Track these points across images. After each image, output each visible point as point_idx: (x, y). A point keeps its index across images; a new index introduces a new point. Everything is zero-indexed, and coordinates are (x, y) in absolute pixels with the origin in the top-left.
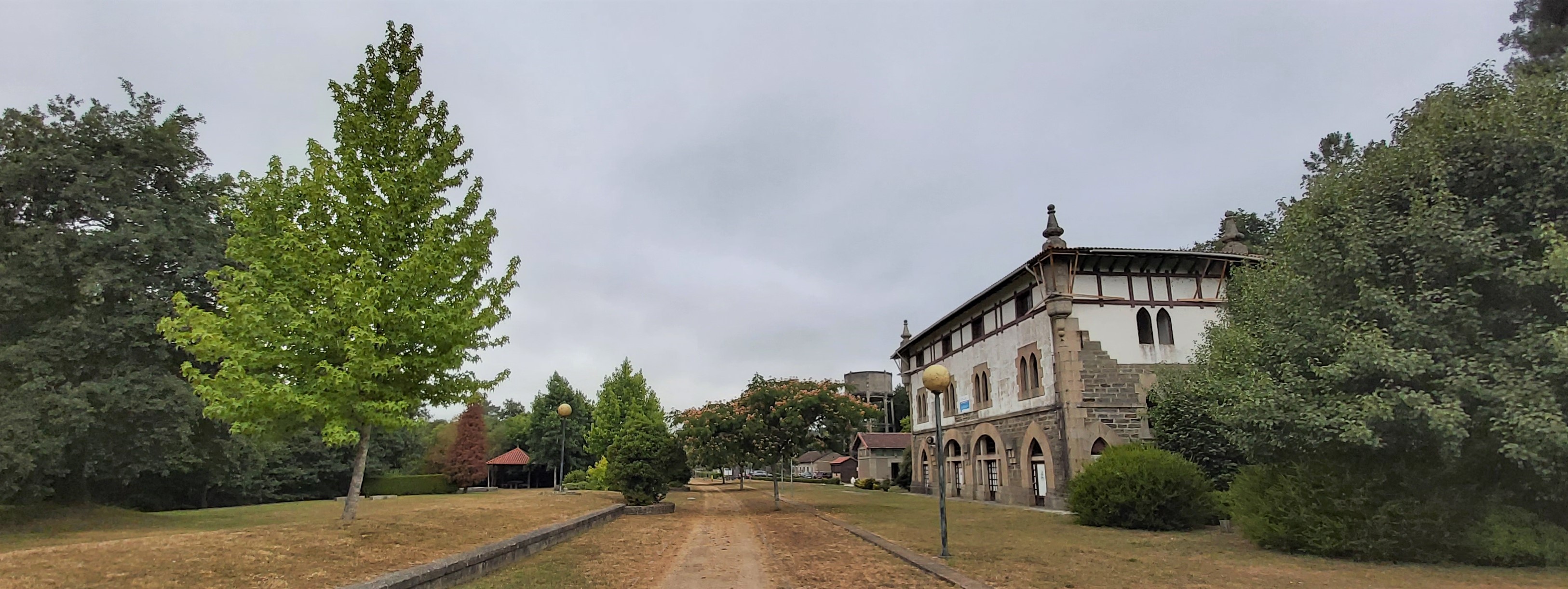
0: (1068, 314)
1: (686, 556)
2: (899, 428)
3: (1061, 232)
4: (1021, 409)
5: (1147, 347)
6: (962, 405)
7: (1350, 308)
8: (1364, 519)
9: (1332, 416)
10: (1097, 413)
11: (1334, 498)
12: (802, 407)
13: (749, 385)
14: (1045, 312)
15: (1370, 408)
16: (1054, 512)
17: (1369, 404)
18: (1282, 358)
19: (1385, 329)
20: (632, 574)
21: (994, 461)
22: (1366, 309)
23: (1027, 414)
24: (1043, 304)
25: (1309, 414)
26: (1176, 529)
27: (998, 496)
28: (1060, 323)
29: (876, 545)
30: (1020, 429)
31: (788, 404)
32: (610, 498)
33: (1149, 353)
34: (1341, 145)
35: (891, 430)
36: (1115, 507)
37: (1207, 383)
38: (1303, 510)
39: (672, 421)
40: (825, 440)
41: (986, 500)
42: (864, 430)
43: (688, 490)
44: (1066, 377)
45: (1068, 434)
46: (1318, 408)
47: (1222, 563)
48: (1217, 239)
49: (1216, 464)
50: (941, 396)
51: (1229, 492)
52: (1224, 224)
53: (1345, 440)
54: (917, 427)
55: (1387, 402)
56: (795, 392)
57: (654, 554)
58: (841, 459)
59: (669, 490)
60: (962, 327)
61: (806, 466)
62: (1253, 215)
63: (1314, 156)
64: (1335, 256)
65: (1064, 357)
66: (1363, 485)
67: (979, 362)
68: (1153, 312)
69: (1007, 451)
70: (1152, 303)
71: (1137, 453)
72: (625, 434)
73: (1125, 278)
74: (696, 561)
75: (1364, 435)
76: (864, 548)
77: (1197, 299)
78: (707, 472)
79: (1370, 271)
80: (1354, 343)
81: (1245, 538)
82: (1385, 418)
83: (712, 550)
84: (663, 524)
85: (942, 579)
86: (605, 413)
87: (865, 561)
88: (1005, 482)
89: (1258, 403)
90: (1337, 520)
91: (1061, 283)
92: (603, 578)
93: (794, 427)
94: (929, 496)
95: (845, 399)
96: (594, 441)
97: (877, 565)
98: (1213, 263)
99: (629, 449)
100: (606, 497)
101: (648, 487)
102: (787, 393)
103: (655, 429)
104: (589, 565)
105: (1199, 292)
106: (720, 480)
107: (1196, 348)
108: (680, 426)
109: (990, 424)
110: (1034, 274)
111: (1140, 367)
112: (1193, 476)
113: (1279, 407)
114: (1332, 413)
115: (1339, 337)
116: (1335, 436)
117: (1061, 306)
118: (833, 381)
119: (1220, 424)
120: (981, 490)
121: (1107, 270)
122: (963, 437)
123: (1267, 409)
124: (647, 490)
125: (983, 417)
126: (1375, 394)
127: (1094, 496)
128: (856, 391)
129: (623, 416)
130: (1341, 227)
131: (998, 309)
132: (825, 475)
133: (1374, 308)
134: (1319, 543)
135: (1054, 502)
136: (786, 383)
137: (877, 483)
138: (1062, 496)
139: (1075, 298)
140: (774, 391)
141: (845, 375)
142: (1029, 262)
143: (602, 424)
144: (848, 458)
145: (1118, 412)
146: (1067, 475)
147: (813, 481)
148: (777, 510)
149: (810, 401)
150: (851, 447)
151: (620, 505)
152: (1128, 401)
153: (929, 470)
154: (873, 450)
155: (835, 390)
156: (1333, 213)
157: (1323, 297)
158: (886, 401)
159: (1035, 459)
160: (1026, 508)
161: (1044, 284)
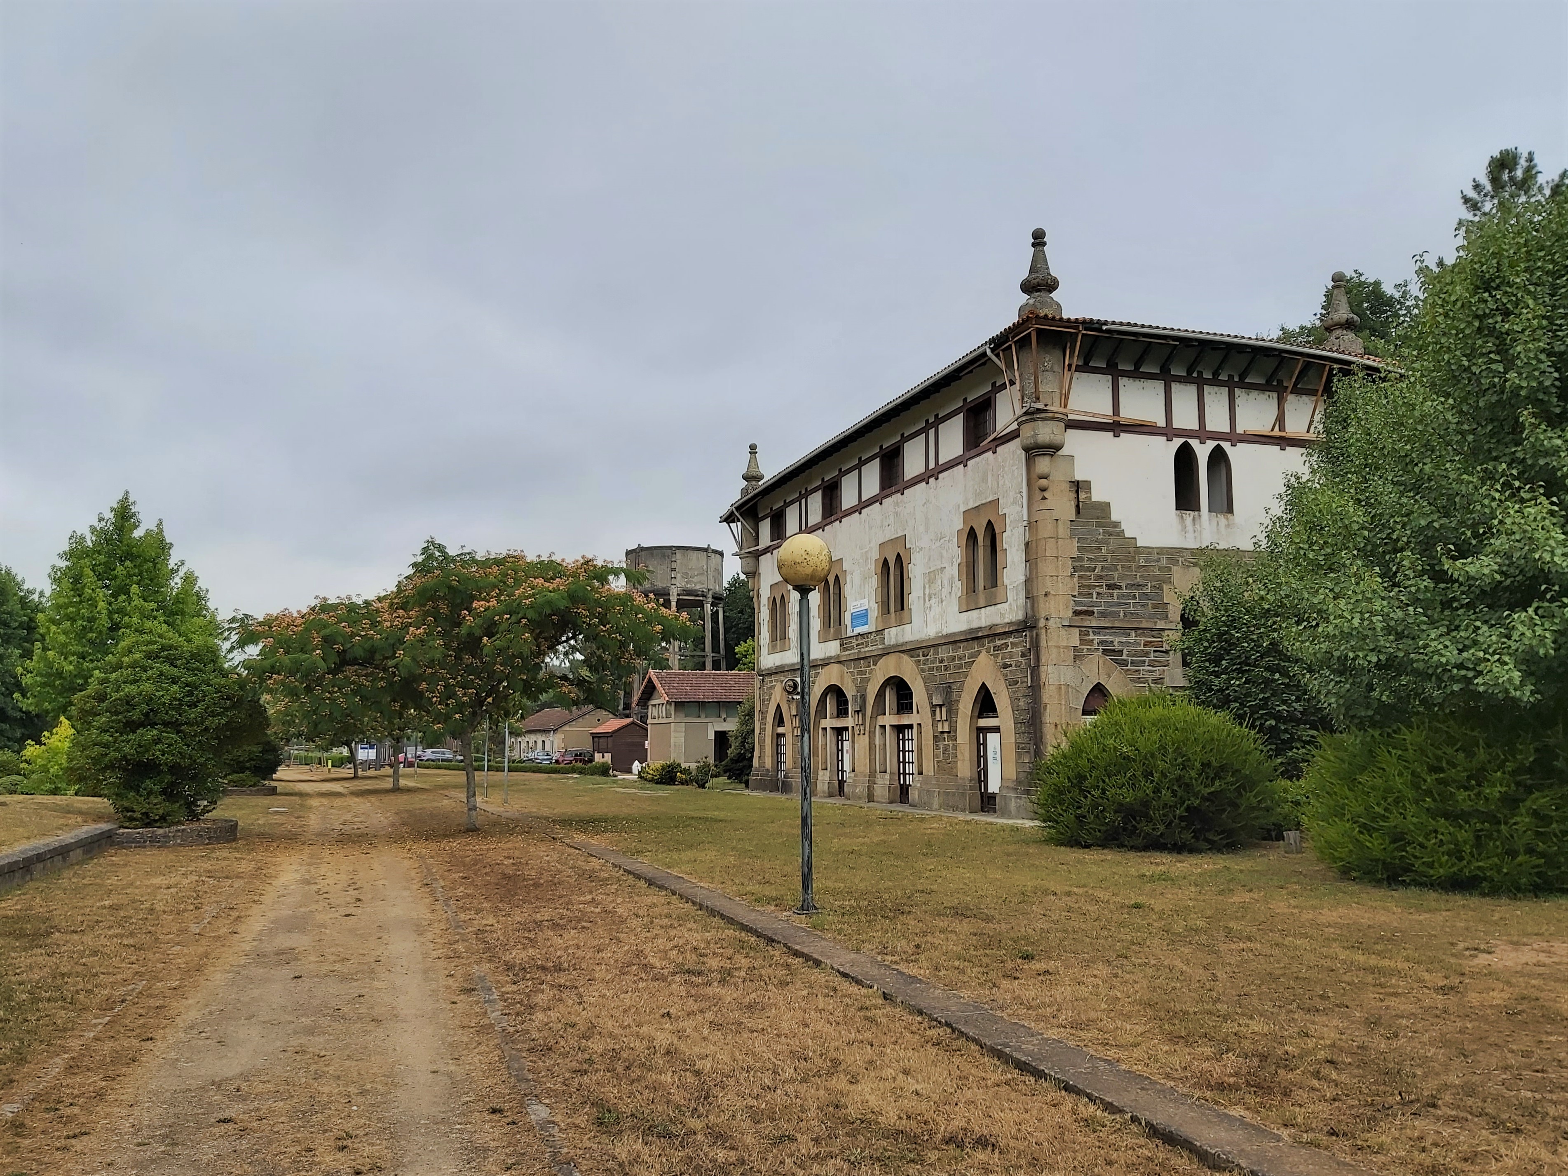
0: (1058, 448)
1: (261, 933)
2: (733, 662)
3: (1052, 286)
4: (964, 627)
5: (1189, 516)
6: (854, 617)
7: (1507, 459)
8: (1499, 823)
9: (1465, 648)
10: (1096, 638)
11: (1458, 788)
12: (531, 614)
13: (414, 565)
14: (1018, 440)
15: (1523, 634)
16: (1010, 822)
17: (1521, 628)
18: (1400, 544)
19: (1555, 499)
20: (128, 974)
21: (910, 727)
22: (1529, 462)
23: (974, 637)
24: (1014, 426)
25: (1433, 644)
26: (1216, 848)
27: (913, 794)
28: (1043, 464)
29: (674, 894)
30: (960, 667)
31: (500, 607)
32: (80, 813)
33: (1190, 527)
34: (1519, 173)
35: (716, 666)
36: (1116, 812)
37: (1279, 585)
38: (1412, 809)
39: (234, 637)
40: (580, 683)
41: (891, 802)
42: (661, 664)
43: (273, 791)
44: (1047, 568)
45: (1043, 676)
46: (1448, 634)
47: (1281, 905)
48: (1318, 323)
49: (1286, 731)
50: (815, 597)
51: (1302, 782)
52: (1329, 296)
53: (1481, 689)
54: (768, 660)
55: (1546, 626)
56: (518, 583)
57: (183, 931)
58: (613, 724)
59: (225, 792)
60: (862, 463)
61: (539, 738)
62: (1377, 284)
63: (1477, 187)
64: (1494, 367)
65: (1046, 530)
66: (1501, 766)
67: (890, 534)
68: (1202, 452)
69: (933, 707)
70: (1203, 435)
71: (1157, 711)
72: (119, 666)
73: (1159, 386)
74: (284, 941)
75: (1510, 680)
76: (649, 900)
77: (1277, 432)
78: (318, 754)
79: (1541, 396)
80: (1508, 521)
81: (1320, 860)
82: (1542, 652)
83: (320, 918)
84: (207, 865)
85: (797, 954)
86: (73, 620)
87: (648, 928)
88: (929, 767)
89: (1356, 622)
90: (1461, 827)
91: (1049, 385)
92: (58, 988)
93: (514, 656)
94: (783, 797)
95: (625, 599)
96: (44, 685)
97: (672, 933)
98: (1307, 366)
99: (128, 702)
100: (67, 811)
101: (172, 784)
102: (501, 585)
103: (193, 656)
104: (23, 960)
105: (1280, 420)
106: (347, 771)
107: (1267, 521)
108: (253, 651)
109: (905, 657)
110: (1003, 366)
111: (1174, 554)
112: (1247, 753)
113: (1388, 630)
114: (1467, 642)
115: (1487, 511)
116: (1468, 681)
117: (1045, 432)
118: (599, 563)
119: (1297, 661)
120: (883, 782)
121: (1131, 368)
122: (854, 680)
123: (1370, 633)
124: (169, 794)
125: (893, 642)
126: (1530, 610)
127: (1081, 791)
128: (647, 585)
129: (115, 628)
130: (1507, 314)
131: (932, 432)
132: (579, 757)
133: (1542, 462)
134: (1431, 865)
135: (1013, 805)
136: (499, 562)
137: (686, 771)
138: (1028, 792)
139: (1071, 417)
140: (470, 579)
141: (628, 553)
142: (992, 341)
143: (65, 645)
144: (628, 721)
145: (1133, 638)
146: (1038, 753)
147: (556, 768)
148: (472, 830)
149: (549, 602)
150: (635, 698)
151: (104, 826)
152: (1150, 617)
153: (788, 742)
154: (679, 705)
155: (603, 580)
156: (1496, 289)
157: (1470, 438)
158: (708, 607)
159: (983, 722)
160: (961, 817)
161: (1017, 386)
